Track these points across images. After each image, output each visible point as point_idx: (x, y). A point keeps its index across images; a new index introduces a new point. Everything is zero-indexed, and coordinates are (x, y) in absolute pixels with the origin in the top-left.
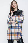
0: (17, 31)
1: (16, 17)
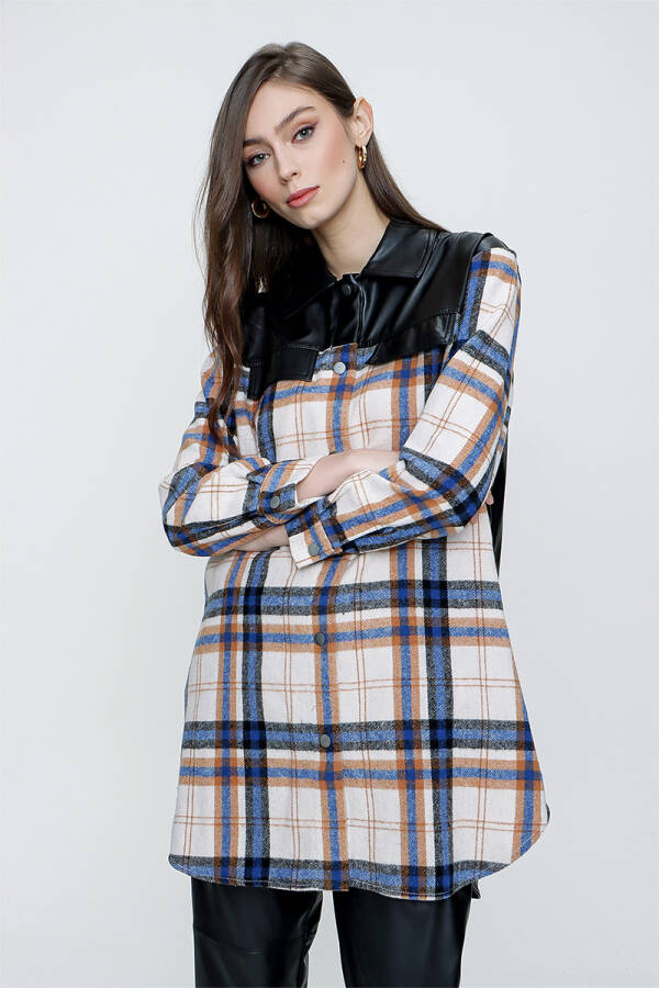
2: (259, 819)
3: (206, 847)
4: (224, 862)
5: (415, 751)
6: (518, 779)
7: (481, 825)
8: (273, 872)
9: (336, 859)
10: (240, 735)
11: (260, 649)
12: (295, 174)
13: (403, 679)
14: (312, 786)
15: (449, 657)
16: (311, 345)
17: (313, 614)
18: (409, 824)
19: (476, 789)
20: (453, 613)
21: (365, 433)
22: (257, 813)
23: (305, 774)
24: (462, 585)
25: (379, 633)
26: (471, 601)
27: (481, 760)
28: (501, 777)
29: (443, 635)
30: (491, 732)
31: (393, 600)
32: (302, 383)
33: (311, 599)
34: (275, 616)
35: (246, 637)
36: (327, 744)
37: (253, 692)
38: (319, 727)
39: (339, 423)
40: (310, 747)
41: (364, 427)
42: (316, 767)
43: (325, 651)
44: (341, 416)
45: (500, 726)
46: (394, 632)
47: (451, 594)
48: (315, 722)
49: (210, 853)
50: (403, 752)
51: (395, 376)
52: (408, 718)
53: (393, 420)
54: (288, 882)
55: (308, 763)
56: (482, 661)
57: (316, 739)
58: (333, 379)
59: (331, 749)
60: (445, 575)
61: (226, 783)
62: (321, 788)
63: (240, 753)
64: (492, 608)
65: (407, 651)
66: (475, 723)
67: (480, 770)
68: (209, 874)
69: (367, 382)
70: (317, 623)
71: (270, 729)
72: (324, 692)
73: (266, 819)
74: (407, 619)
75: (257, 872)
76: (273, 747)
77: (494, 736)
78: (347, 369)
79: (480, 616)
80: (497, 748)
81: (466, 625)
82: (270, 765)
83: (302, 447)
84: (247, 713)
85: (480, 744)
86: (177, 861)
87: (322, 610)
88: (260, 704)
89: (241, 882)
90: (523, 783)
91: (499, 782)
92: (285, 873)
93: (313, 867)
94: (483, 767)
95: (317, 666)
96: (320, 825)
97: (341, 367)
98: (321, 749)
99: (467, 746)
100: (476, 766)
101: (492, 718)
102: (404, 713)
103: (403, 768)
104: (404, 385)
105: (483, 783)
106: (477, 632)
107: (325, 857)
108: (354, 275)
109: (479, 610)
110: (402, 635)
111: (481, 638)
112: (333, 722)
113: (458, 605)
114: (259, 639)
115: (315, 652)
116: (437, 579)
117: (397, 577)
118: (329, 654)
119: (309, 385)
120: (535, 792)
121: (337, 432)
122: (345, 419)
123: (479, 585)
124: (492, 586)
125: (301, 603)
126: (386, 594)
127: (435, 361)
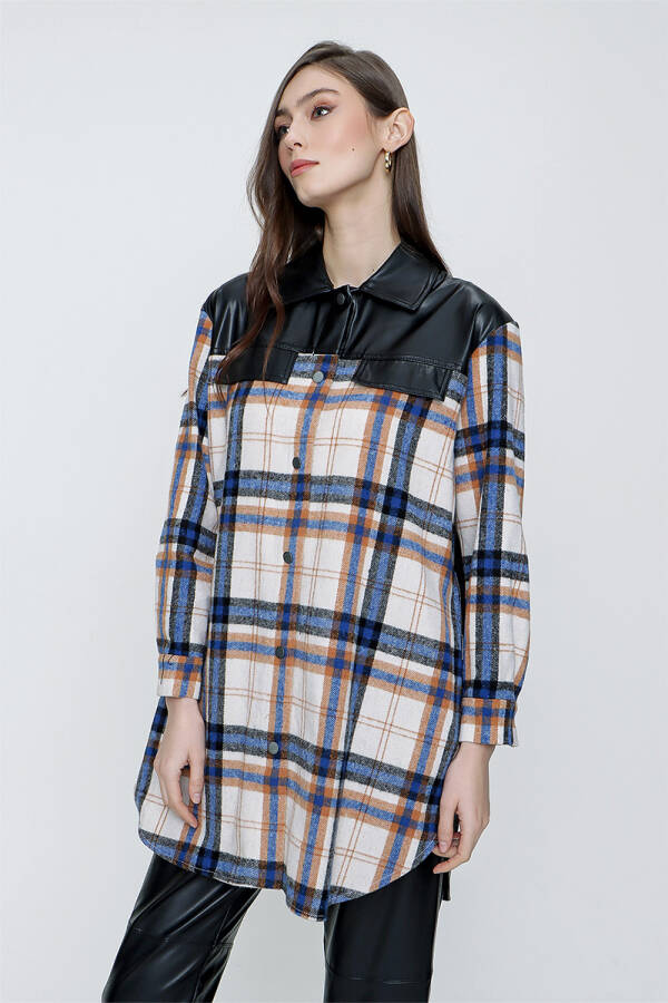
2: (214, 814)
3: (174, 831)
5: (328, 780)
6: (393, 822)
7: (349, 853)
8: (220, 865)
9: (272, 859)
11: (223, 656)
12: (300, 145)
13: (329, 709)
14: (256, 789)
15: (362, 695)
16: (293, 346)
17: (277, 628)
18: (308, 846)
19: (354, 820)
20: (379, 655)
21: (333, 448)
22: (212, 808)
23: (251, 777)
24: (396, 632)
25: (319, 660)
26: (399, 650)
27: (365, 796)
28: (378, 816)
29: (364, 674)
30: (381, 773)
31: (333, 632)
32: (280, 386)
33: (275, 614)
34: (244, 626)
35: (212, 644)
36: (275, 751)
37: (217, 696)
38: (269, 734)
39: (307, 430)
40: (259, 752)
41: (334, 441)
42: (262, 772)
43: (283, 664)
44: (311, 424)
45: (391, 770)
46: (329, 662)
47: (383, 638)
48: (266, 730)
49: (177, 837)
50: (316, 777)
51: (375, 400)
52: (327, 747)
53: (364, 440)
54: (228, 876)
55: (254, 767)
56: (393, 708)
57: (264, 746)
58: (310, 387)
59: (278, 756)
60: (383, 618)
62: (264, 792)
64: (418, 662)
65: (337, 683)
66: (368, 761)
67: (362, 804)
68: (170, 855)
69: (346, 398)
70: (279, 638)
71: (229, 732)
72: (278, 702)
73: (219, 815)
74: (343, 653)
75: (207, 862)
76: (229, 749)
77: (382, 777)
78: (325, 378)
79: (404, 667)
80: (382, 789)
81: (389, 671)
82: (225, 766)
83: (268, 447)
84: (210, 716)
85: (368, 781)
86: (146, 836)
87: (284, 626)
88: (222, 708)
89: (192, 867)
90: (397, 826)
91: (374, 819)
92: (228, 866)
93: (249, 866)
94: (365, 802)
95: (274, 677)
96: (260, 826)
97: (319, 375)
98: (269, 755)
99: (355, 779)
100: (359, 800)
101: (384, 761)
102: (325, 742)
103: (314, 792)
104: (382, 411)
105: (361, 816)
106: (396, 681)
107: (261, 856)
108: (351, 288)
109: (405, 661)
110: (336, 667)
111: (398, 687)
112: (283, 731)
113: (386, 649)
114: (225, 646)
115: (275, 664)
116: (373, 619)
117: (341, 609)
118: (287, 668)
119: (285, 388)
120: (406, 838)
121: (304, 439)
122: (314, 428)
123: (412, 638)
124: (424, 640)
125: (268, 617)
126: (328, 624)
127: (419, 403)
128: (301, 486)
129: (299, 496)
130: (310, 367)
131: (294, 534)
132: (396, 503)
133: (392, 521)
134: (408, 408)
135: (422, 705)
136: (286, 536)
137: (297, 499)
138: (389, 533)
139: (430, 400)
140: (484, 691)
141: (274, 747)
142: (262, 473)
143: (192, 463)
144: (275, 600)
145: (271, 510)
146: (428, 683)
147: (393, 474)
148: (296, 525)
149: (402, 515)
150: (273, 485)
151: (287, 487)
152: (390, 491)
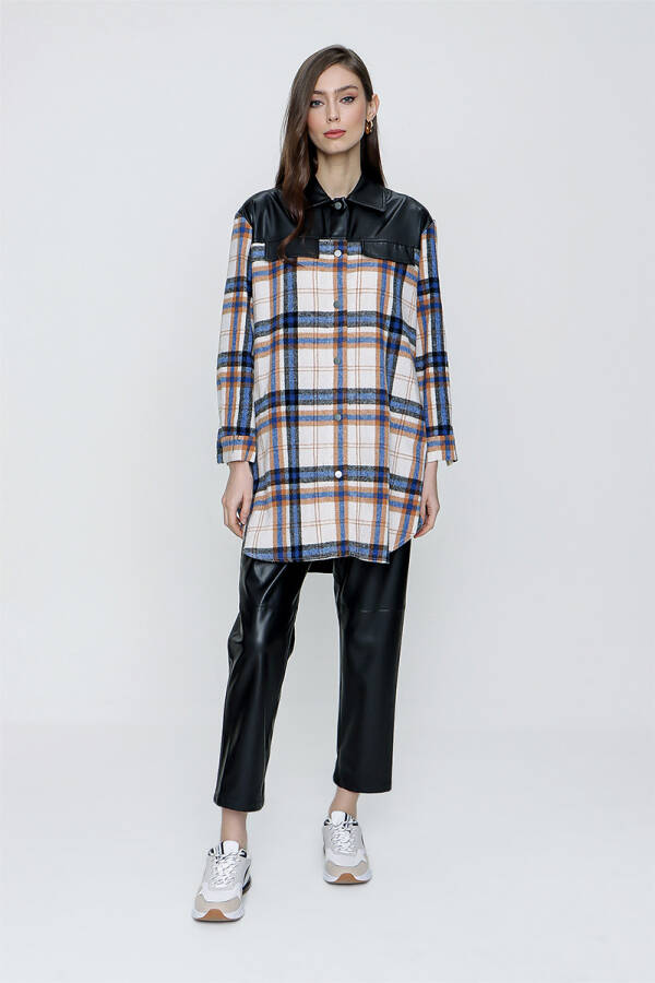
0: (362, 444)
1: (340, 266)
2: (296, 524)
3: (268, 542)
4: (279, 550)
6: (404, 508)
8: (305, 553)
10: (287, 476)
11: (297, 425)
12: (337, 119)
14: (329, 501)
17: (334, 404)
21: (359, 294)
22: (295, 521)
23: (324, 494)
24: (398, 400)
25: (369, 418)
26: (401, 410)
30: (395, 481)
31: (377, 400)
32: (315, 260)
33: (331, 395)
34: (308, 406)
35: (288, 418)
36: (339, 476)
37: (294, 451)
38: (334, 467)
39: (340, 285)
41: (359, 291)
43: (341, 425)
44: (342, 281)
45: (400, 479)
47: (392, 403)
49: (270, 545)
50: (378, 484)
51: (379, 266)
53: (377, 290)
54: (317, 556)
56: (398, 444)
57: (331, 474)
58: (335, 260)
59: (343, 479)
60: (392, 391)
61: (279, 505)
62: (335, 501)
63: (287, 487)
64: (410, 416)
68: (270, 557)
69: (360, 265)
70: (336, 409)
71: (304, 471)
72: (339, 447)
73: (300, 523)
75: (297, 553)
77: (396, 483)
78: (342, 254)
79: (403, 419)
80: (396, 490)
82: (301, 492)
83: (316, 297)
84: (290, 463)
87: (339, 402)
88: (298, 457)
89: (290, 560)
90: (406, 510)
92: (314, 551)
95: (335, 433)
96: (335, 521)
97: (338, 252)
98: (335, 479)
101: (396, 474)
104: (384, 272)
107: (337, 539)
109: (404, 416)
110: (380, 420)
111: (401, 431)
113: (393, 410)
114: (297, 419)
115: (334, 425)
116: (389, 391)
117: (380, 388)
118: (344, 426)
119: (319, 261)
121: (340, 290)
122: (346, 283)
123: (407, 402)
124: (413, 403)
125: (326, 398)
126: (373, 396)
127: (401, 267)
128: (341, 318)
129: (340, 324)
130: (330, 248)
131: (340, 347)
132: (396, 326)
133: (395, 336)
134: (396, 270)
135: (413, 441)
136: (334, 348)
137: (339, 325)
138: (393, 343)
139: (406, 265)
140: (445, 432)
141: (339, 474)
142: (314, 313)
143: (244, 315)
144: (331, 387)
145: (322, 335)
146: (415, 428)
147: (394, 308)
148: (340, 341)
149: (400, 332)
150: (321, 320)
151: (331, 320)
152: (393, 319)
